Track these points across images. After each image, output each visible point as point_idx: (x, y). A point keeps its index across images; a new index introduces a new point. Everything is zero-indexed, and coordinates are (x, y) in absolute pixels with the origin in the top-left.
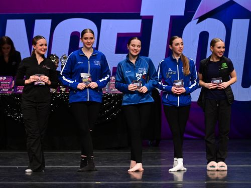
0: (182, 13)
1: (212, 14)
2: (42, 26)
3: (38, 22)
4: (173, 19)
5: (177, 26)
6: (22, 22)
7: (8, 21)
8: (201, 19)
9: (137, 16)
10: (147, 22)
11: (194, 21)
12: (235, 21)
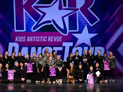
0: (72, 45)
1: (79, 46)
2: (40, 49)
3: (39, 48)
4: (70, 47)
5: (71, 48)
6: (35, 48)
7: (32, 48)
8: (77, 47)
9: (61, 46)
10: (64, 48)
11: (75, 48)
12: (85, 48)
